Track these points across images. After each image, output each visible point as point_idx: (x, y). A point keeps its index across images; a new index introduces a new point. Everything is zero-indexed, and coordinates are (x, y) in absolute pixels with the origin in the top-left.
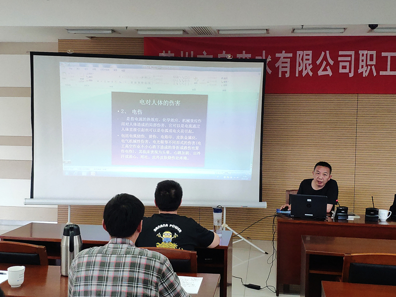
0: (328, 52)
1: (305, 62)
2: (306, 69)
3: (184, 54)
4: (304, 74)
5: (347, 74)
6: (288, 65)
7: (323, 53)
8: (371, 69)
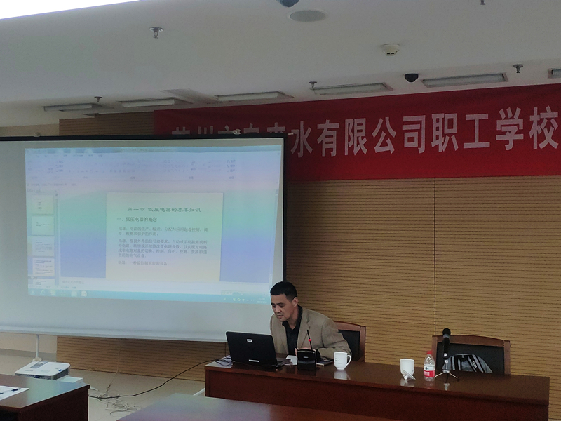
0: (387, 119)
1: (356, 134)
2: (358, 144)
3: (202, 129)
5: (416, 149)
6: (334, 139)
7: (381, 121)
8: (450, 141)
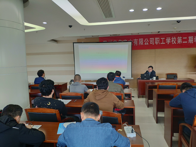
0: (147, 39)
1: (141, 41)
3: (110, 41)
4: (141, 44)
5: (152, 44)
6: (137, 42)
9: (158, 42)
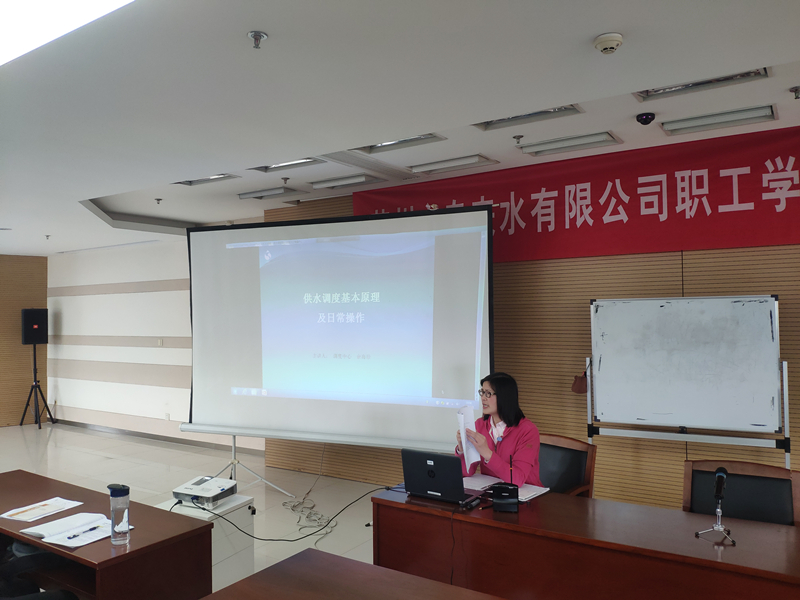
0: (618, 181)
1: (579, 202)
2: (582, 214)
4: (579, 223)
5: (656, 217)
6: (552, 211)
7: (610, 184)
8: (701, 203)
9: (700, 197)
